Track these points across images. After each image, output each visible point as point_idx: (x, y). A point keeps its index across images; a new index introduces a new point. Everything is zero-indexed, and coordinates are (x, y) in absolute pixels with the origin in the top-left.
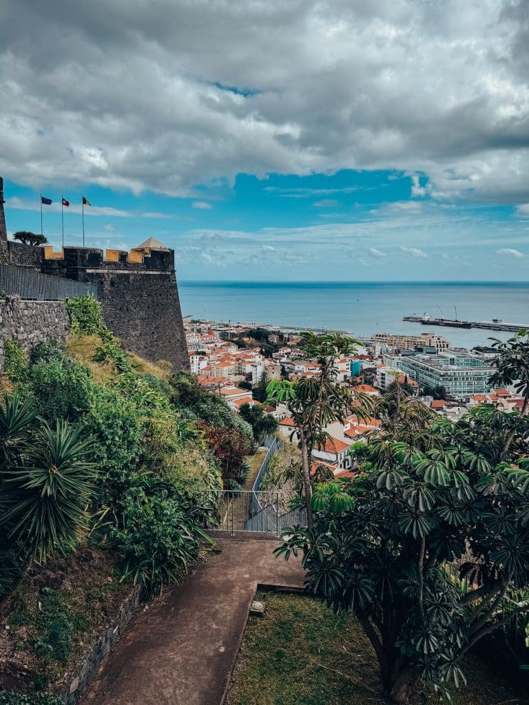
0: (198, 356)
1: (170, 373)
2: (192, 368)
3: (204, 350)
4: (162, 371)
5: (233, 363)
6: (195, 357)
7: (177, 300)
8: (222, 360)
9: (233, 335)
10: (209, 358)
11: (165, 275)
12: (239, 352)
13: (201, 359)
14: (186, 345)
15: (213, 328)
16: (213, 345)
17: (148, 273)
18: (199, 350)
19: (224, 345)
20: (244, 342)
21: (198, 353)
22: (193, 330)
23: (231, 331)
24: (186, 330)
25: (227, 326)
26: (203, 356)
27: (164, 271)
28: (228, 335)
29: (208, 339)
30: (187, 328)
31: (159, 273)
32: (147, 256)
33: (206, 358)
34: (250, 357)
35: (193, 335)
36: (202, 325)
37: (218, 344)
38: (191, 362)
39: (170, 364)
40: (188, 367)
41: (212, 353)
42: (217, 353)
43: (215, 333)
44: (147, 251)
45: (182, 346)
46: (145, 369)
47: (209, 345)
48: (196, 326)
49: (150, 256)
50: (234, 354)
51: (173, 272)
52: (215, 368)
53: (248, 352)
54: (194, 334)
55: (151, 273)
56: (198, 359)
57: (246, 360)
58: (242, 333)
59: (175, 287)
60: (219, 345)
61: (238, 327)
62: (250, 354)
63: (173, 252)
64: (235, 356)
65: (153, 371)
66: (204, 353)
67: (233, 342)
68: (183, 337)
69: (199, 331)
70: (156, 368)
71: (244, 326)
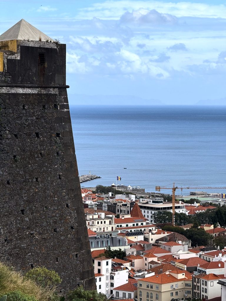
0: (110, 261)
1: (56, 293)
2: (98, 284)
3: (123, 248)
4: (39, 290)
5: (181, 276)
6: (104, 263)
7: (70, 145)
8: (158, 270)
9: (181, 218)
10: (132, 265)
11: (47, 95)
12: (193, 255)
13: (116, 268)
14: (86, 236)
15: (141, 202)
16: (141, 238)
17: (13, 91)
18: (113, 249)
19: (162, 239)
20: (203, 232)
21: (109, 254)
22: (100, 207)
23: (177, 211)
24: (86, 206)
25: (168, 199)
26: (119, 261)
27: (45, 88)
28: (170, 219)
29: (130, 225)
30: (88, 202)
31: (35, 91)
32: (13, 57)
33: (127, 265)
34: (215, 265)
35: (99, 218)
36: (118, 197)
37: (151, 236)
38: (96, 272)
39: (55, 275)
40: (92, 283)
41: (138, 256)
42: (149, 255)
43: (145, 213)
44: (13, 47)
45: (79, 240)
46: (6, 284)
47: (132, 238)
48: (108, 199)
49: (19, 58)
50: (183, 257)
51: (64, 88)
52: (144, 286)
53: (213, 255)
54: (103, 215)
55: (20, 91)
56: (110, 266)
57: (209, 271)
58: (200, 214)
59: (66, 119)
60: (153, 238)
61: (192, 201)
62: (215, 259)
63: (62, 48)
64: (185, 262)
65: (23, 290)
66: (121, 255)
67: (182, 232)
68: (82, 221)
69: (112, 209)
70: (29, 284)
71: (203, 199)
